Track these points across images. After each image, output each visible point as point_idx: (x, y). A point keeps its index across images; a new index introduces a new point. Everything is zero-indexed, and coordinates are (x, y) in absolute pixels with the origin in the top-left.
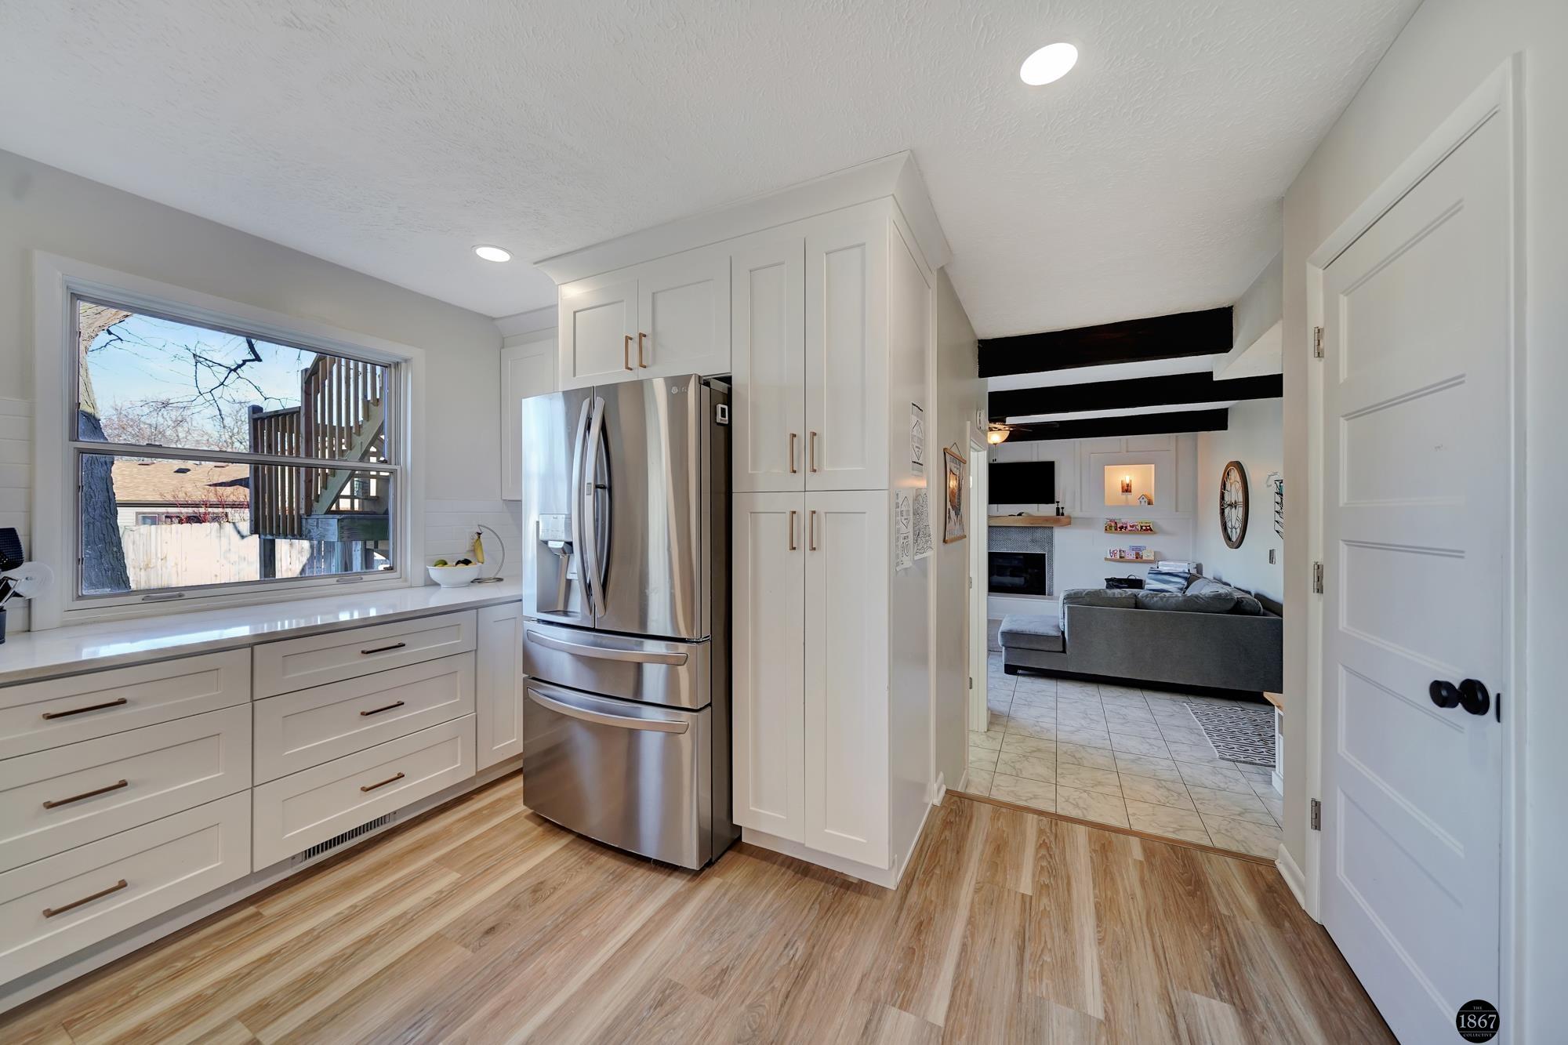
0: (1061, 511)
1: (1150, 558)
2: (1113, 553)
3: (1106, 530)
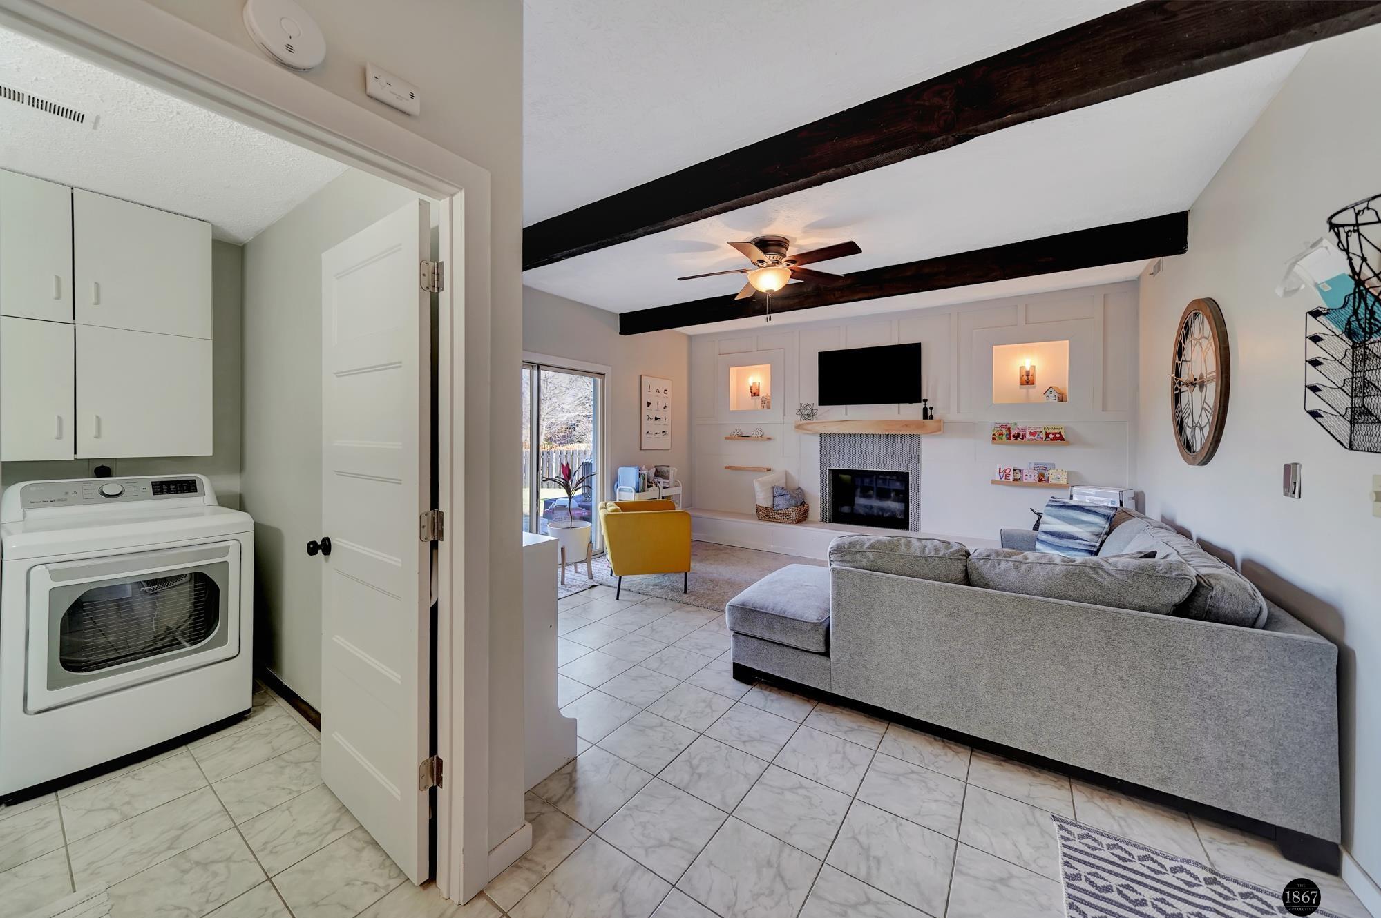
0: (929, 412)
1: (1062, 482)
3: (994, 439)
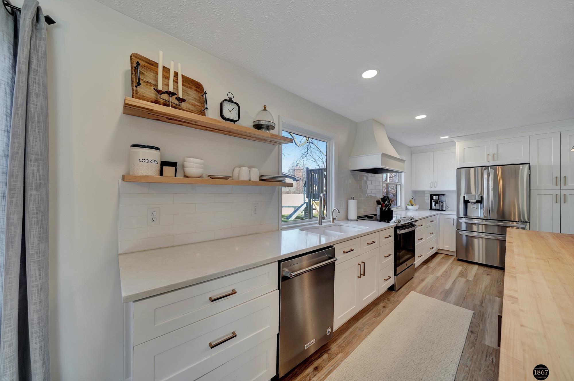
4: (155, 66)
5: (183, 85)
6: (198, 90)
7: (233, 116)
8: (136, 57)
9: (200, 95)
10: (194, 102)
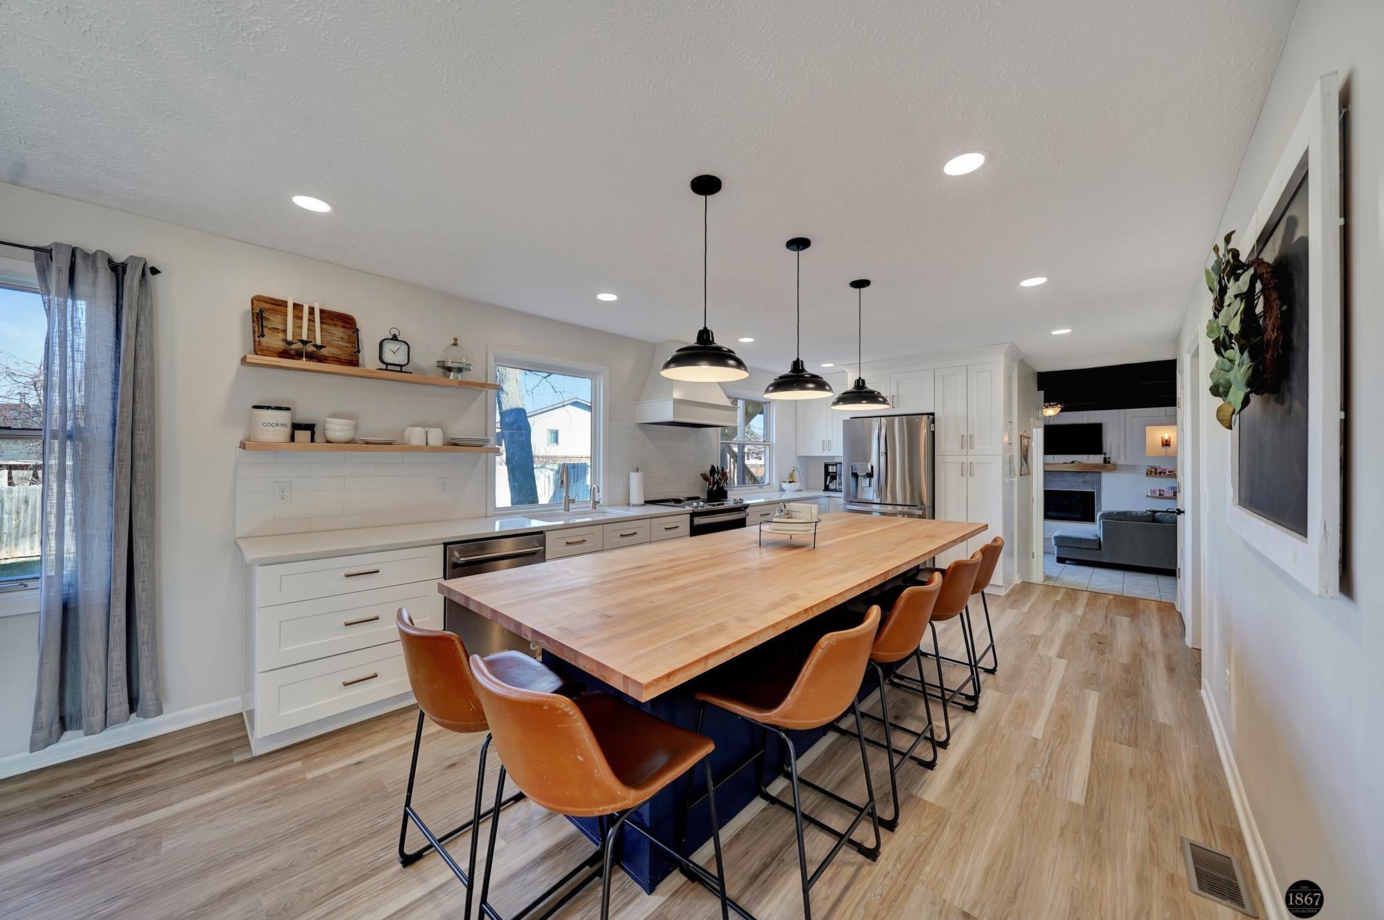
0: (1108, 460)
2: (1154, 491)
3: (1147, 474)
4: (284, 306)
5: (321, 323)
6: (348, 326)
7: (400, 358)
8: (258, 300)
9: (350, 332)
10: (339, 343)
